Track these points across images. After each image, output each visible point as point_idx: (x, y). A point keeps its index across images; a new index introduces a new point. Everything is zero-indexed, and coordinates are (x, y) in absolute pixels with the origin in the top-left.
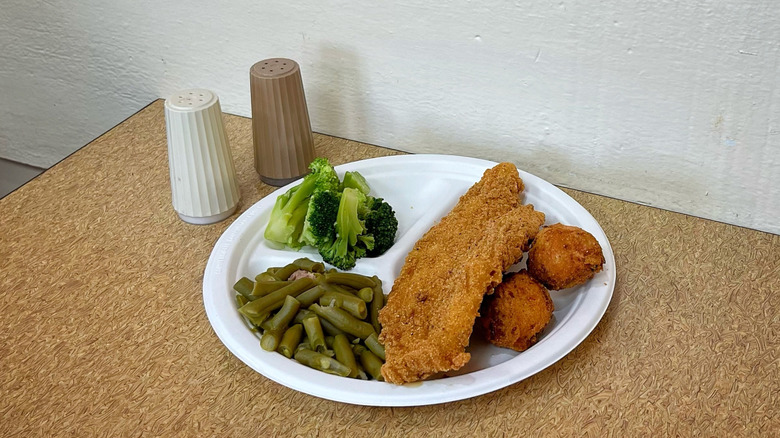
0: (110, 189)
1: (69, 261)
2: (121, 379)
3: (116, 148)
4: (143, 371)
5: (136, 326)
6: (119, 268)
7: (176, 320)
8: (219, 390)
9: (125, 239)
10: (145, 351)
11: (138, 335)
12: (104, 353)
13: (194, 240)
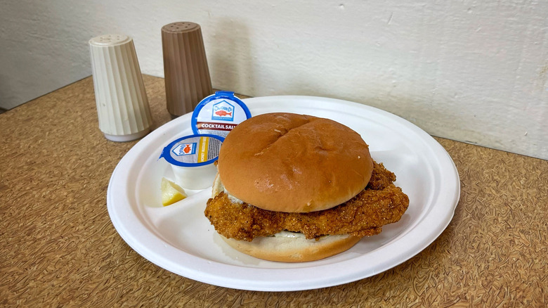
0: (56, 121)
1: (5, 171)
2: (11, 270)
3: (71, 95)
4: (32, 265)
5: (40, 224)
6: (43, 177)
7: (75, 221)
8: (95, 286)
9: (55, 155)
10: (40, 246)
11: (39, 232)
12: (4, 246)
13: (109, 158)
